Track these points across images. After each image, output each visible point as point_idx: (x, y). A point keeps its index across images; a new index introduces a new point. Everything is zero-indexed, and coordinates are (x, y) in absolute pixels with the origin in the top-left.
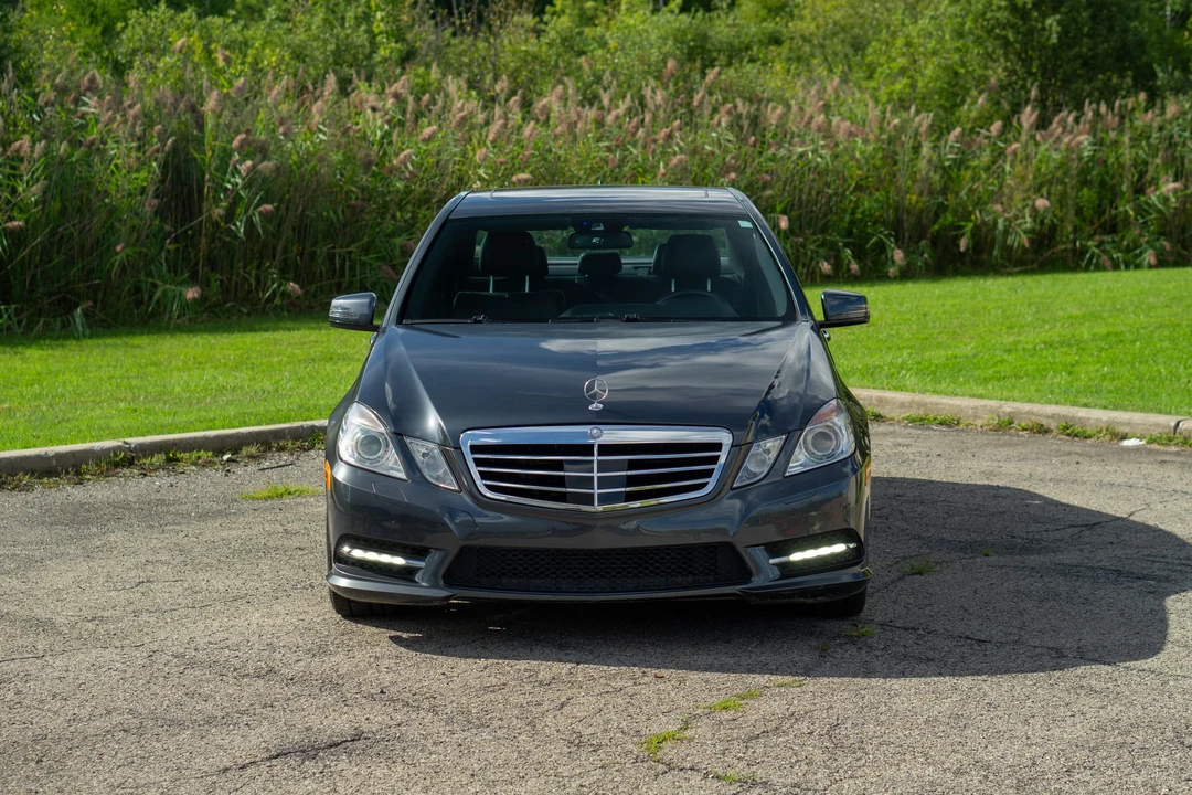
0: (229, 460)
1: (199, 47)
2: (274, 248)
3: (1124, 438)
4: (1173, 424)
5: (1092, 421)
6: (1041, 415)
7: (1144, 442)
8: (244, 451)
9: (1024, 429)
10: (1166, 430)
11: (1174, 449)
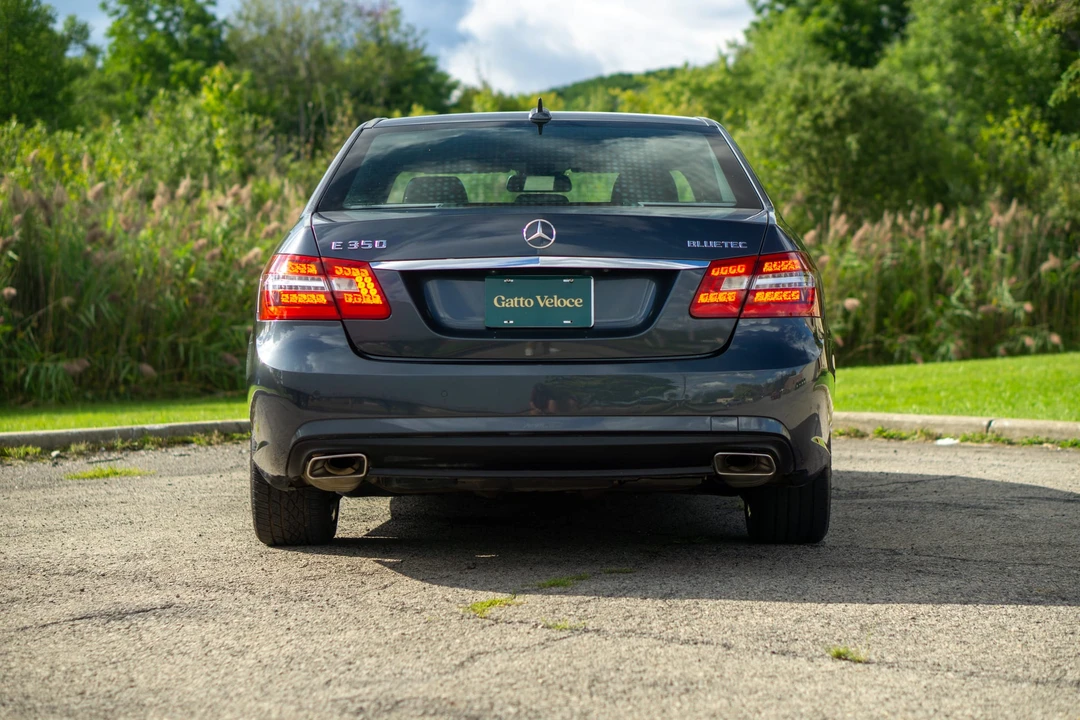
0: (58, 456)
1: (50, 160)
2: (118, 338)
3: (938, 437)
4: (985, 423)
5: (906, 425)
6: (857, 421)
7: (957, 441)
8: (73, 448)
9: (841, 434)
10: (980, 430)
11: (986, 445)
